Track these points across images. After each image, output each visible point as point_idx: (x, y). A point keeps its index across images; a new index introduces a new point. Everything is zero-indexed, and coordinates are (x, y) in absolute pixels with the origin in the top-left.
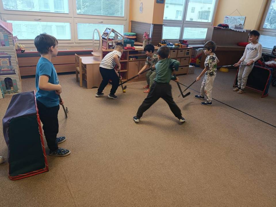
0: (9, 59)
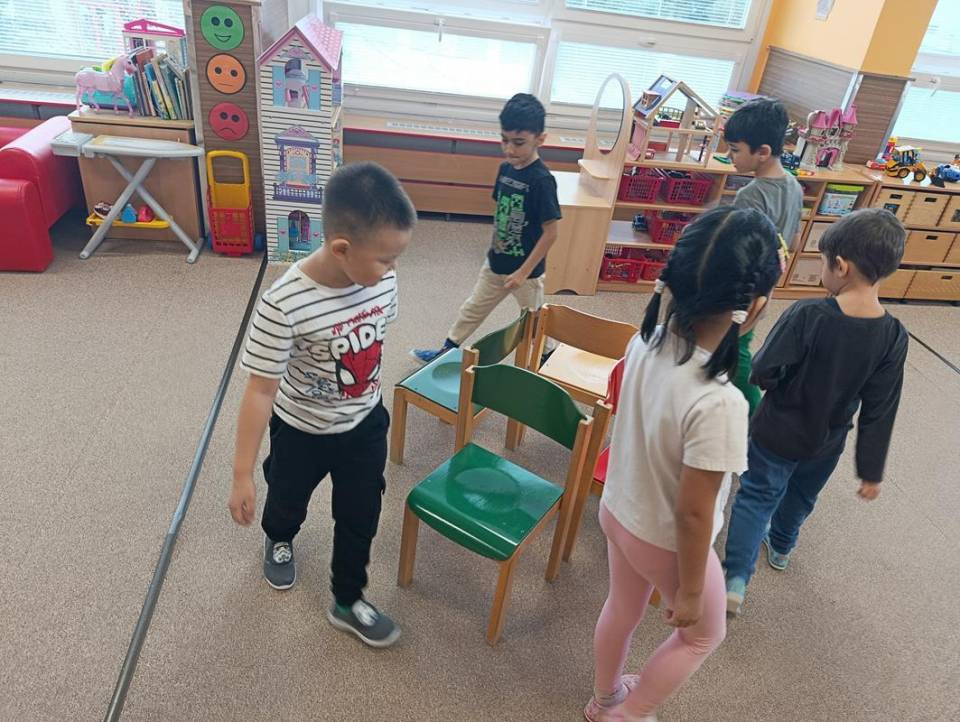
0: (313, 151)
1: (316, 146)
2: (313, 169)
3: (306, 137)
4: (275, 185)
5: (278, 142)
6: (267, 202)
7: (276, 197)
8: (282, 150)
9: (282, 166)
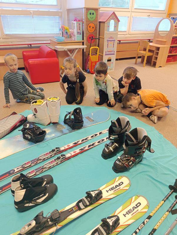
1: (114, 41)
2: (113, 46)
3: (113, 39)
4: (106, 52)
5: (108, 41)
6: (104, 56)
7: (106, 55)
8: (108, 43)
9: (108, 47)
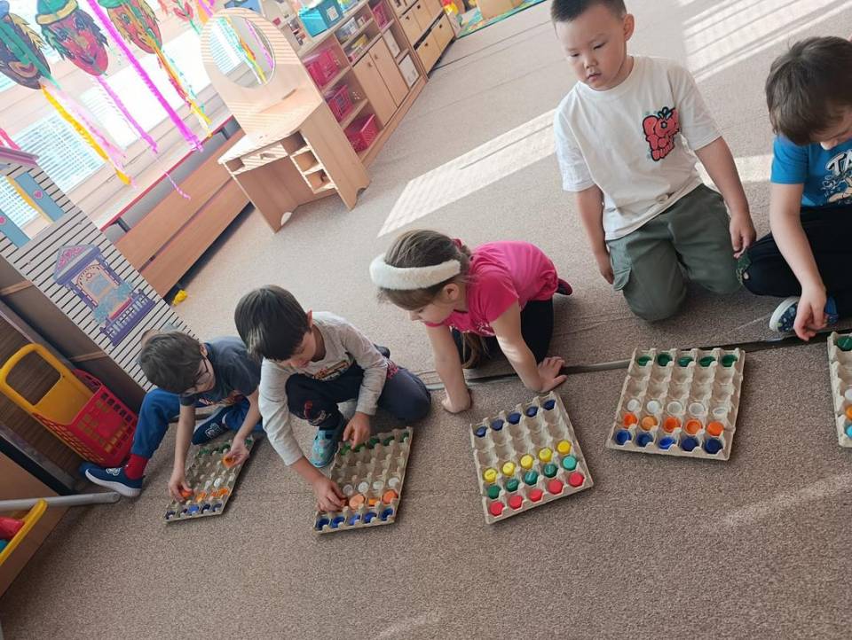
0: (99, 260)
1: (96, 253)
2: (116, 278)
3: (80, 252)
4: (103, 331)
5: (64, 281)
6: (112, 356)
7: (116, 342)
8: (73, 286)
9: (90, 303)
